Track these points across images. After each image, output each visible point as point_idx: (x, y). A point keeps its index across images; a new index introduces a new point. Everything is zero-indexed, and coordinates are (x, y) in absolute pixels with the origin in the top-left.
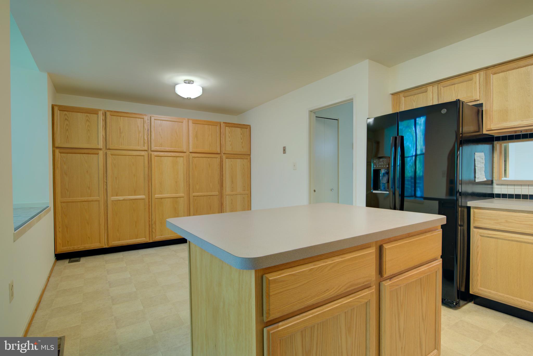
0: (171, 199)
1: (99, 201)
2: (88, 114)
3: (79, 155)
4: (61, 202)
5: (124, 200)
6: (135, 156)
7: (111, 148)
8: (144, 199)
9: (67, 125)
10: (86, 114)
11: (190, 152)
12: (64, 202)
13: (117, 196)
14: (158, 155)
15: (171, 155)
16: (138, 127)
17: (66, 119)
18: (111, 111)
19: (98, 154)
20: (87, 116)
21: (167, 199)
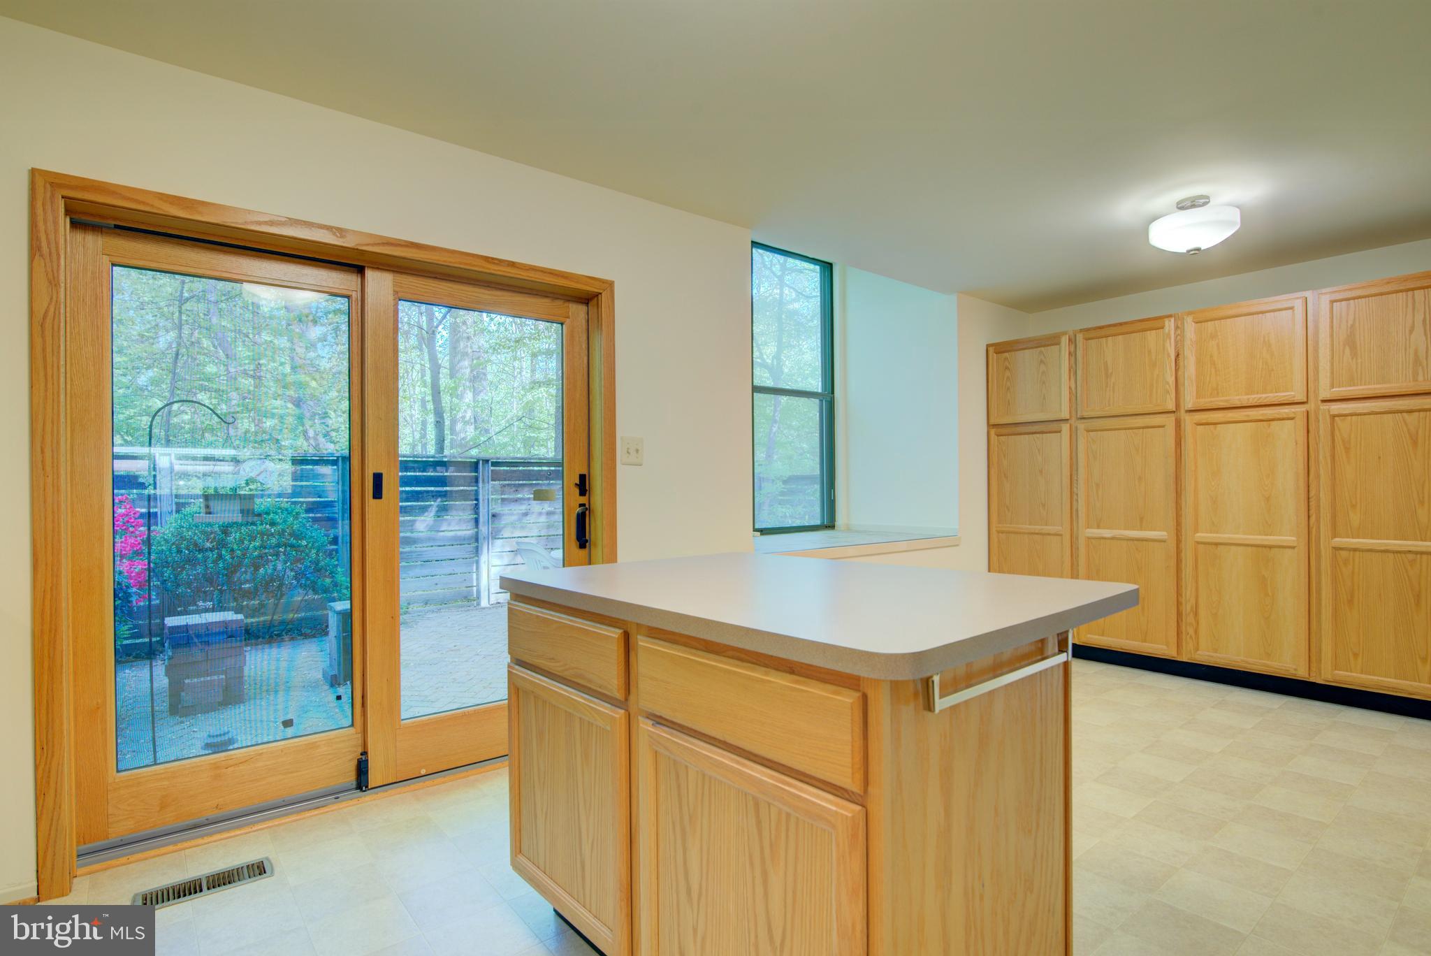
0: (1250, 549)
1: (1061, 535)
2: (1043, 349)
3: (1026, 436)
4: (998, 532)
5: (1113, 538)
6: (1141, 430)
7: (1086, 414)
8: (1165, 541)
9: (1008, 378)
10: (1039, 349)
11: (1324, 401)
12: (1002, 532)
13: (1098, 527)
14: (1204, 421)
15: (1248, 416)
16: (1150, 352)
17: (1007, 368)
18: (1088, 330)
19: (1060, 432)
20: (1041, 352)
21: (1233, 548)
